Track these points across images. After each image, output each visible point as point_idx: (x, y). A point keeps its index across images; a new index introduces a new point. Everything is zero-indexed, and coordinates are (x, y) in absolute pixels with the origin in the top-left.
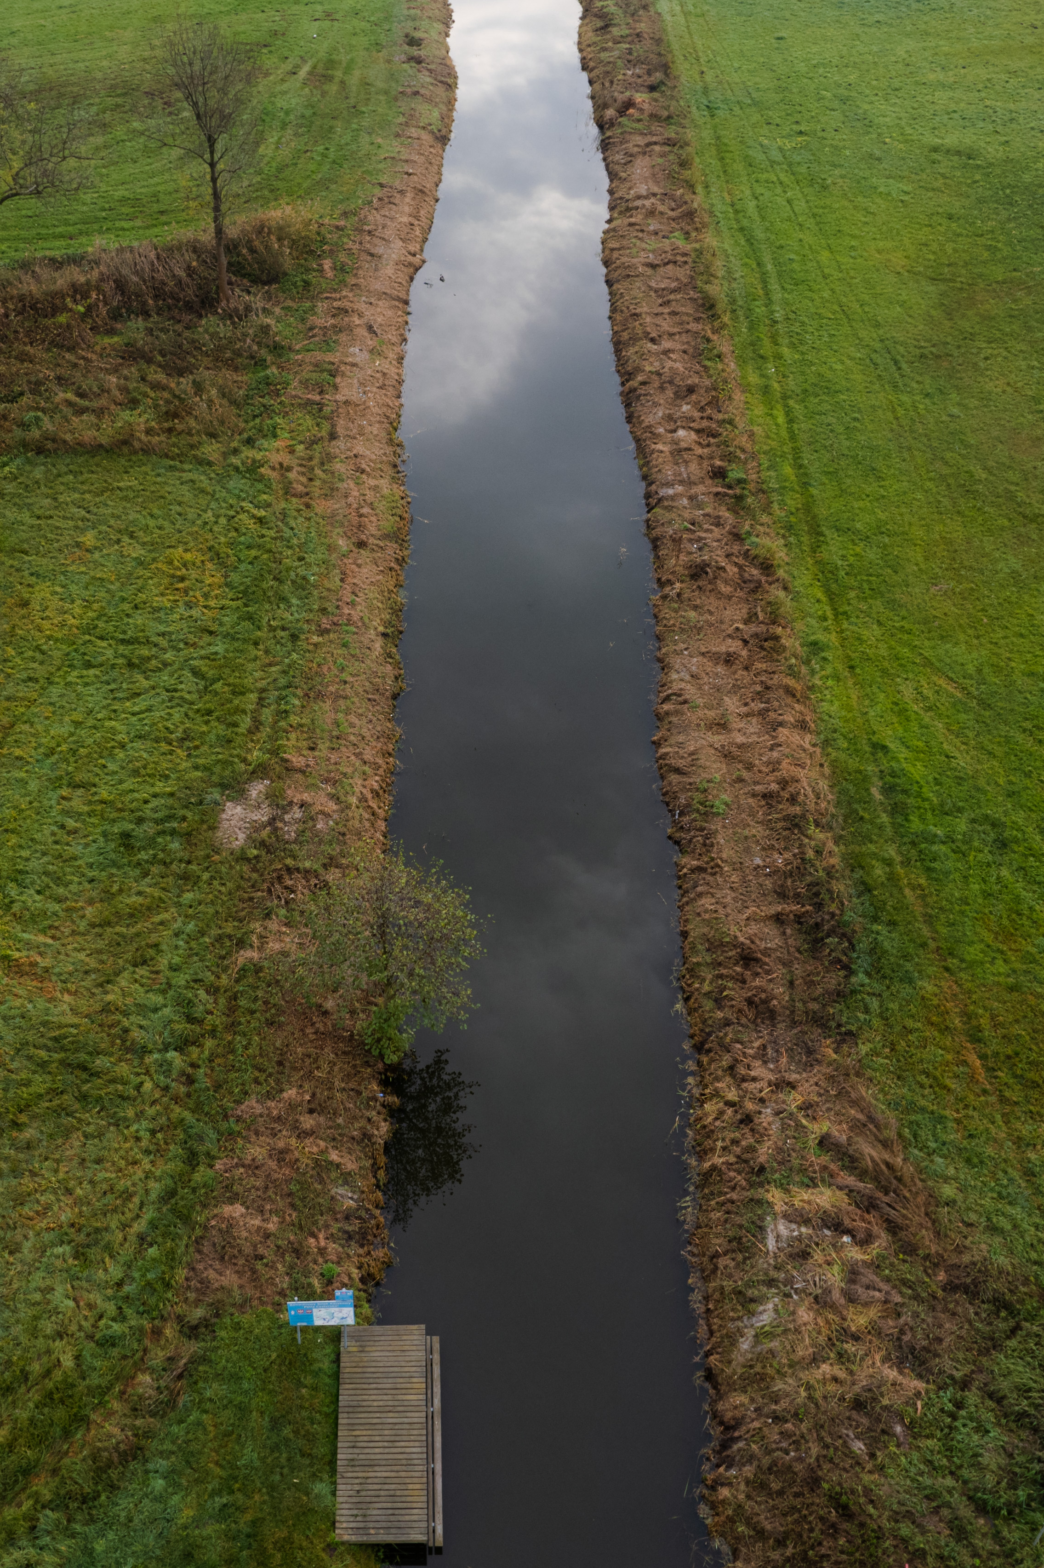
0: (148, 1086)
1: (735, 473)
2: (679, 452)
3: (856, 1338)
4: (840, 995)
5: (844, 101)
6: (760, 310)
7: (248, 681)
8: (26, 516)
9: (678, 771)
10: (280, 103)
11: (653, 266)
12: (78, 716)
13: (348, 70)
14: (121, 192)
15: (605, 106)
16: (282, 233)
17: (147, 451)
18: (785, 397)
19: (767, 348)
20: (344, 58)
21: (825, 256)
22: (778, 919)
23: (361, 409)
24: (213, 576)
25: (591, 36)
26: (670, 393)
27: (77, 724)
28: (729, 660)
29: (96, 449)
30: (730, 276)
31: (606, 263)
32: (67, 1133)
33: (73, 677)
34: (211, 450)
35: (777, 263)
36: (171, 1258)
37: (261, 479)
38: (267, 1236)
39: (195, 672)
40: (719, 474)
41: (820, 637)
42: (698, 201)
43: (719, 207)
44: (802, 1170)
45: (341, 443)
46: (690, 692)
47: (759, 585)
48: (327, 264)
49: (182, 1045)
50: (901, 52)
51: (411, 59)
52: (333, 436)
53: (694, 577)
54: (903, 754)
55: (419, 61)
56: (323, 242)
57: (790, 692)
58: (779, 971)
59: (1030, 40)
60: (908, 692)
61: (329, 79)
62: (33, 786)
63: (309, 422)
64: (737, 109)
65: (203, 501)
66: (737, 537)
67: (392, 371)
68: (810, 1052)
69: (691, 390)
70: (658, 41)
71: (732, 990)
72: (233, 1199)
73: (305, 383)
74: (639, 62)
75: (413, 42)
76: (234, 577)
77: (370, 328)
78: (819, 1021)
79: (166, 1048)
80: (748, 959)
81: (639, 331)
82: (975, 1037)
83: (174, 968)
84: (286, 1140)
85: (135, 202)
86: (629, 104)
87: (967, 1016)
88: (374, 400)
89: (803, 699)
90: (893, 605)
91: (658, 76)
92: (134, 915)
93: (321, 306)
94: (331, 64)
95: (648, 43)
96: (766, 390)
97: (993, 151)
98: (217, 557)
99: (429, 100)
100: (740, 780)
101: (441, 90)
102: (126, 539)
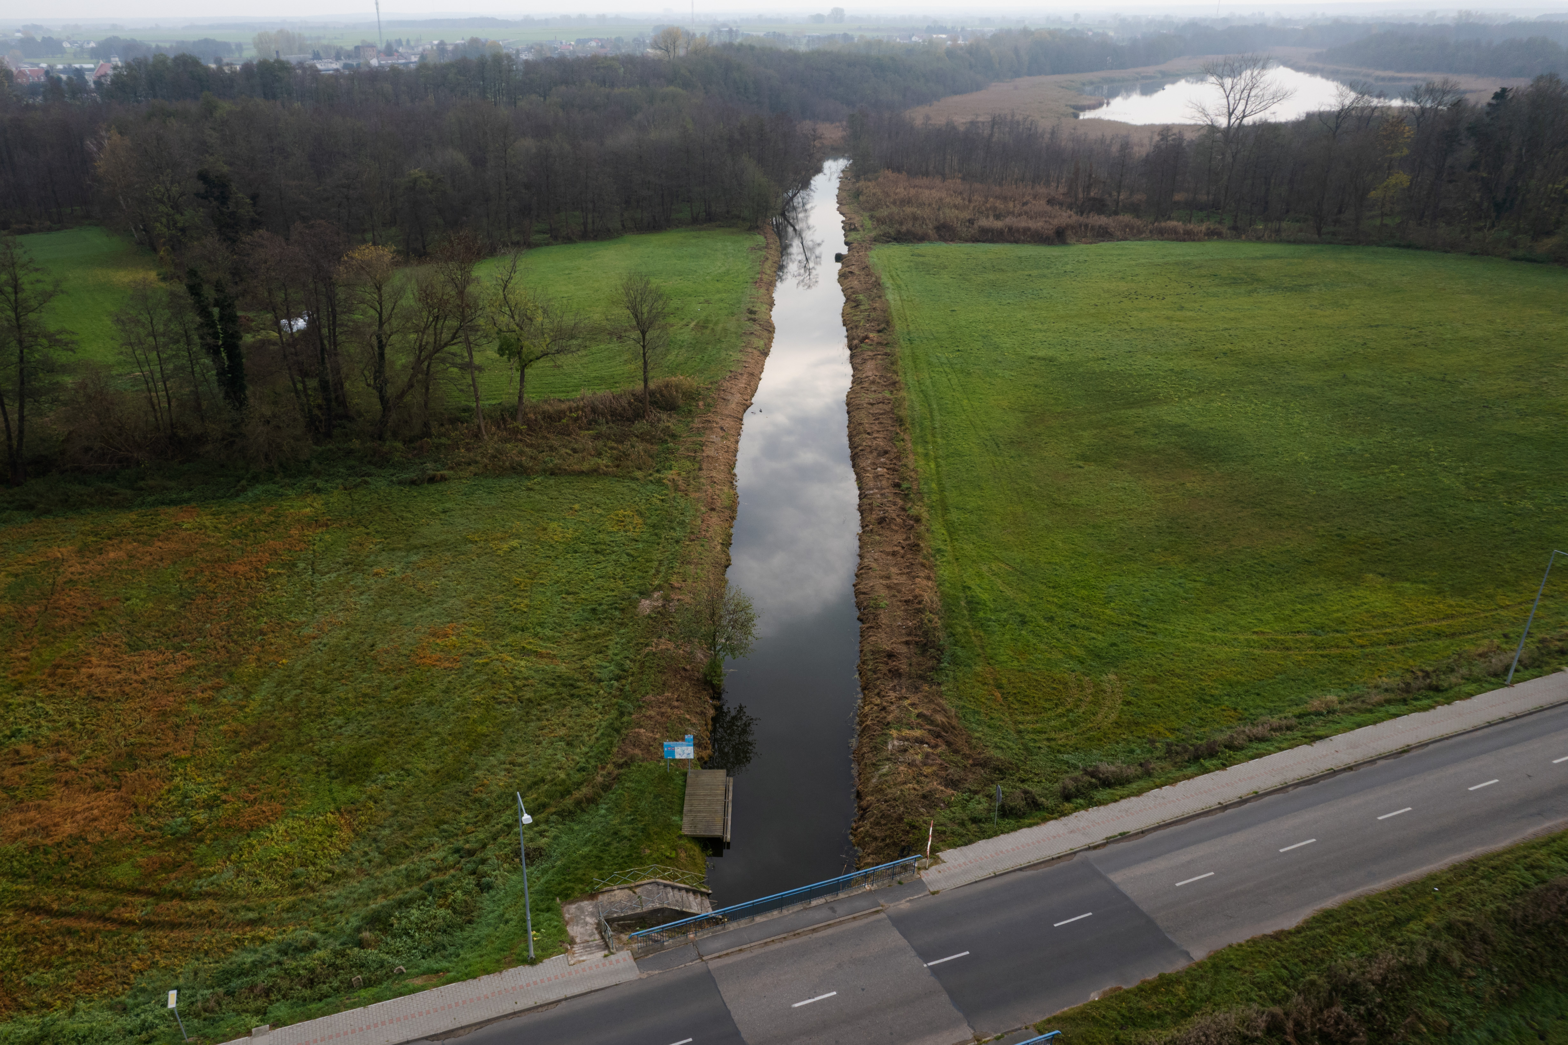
0: (602, 692)
1: (905, 485)
2: (877, 477)
3: (926, 776)
4: (933, 669)
5: (984, 337)
6: (927, 423)
7: (655, 557)
8: (545, 498)
9: (864, 593)
10: (679, 337)
11: (872, 404)
12: (570, 570)
13: (716, 323)
14: (594, 374)
15: (854, 339)
16: (677, 387)
17: (606, 474)
18: (936, 458)
19: (929, 438)
20: (714, 319)
21: (966, 401)
22: (907, 643)
23: (715, 459)
24: (638, 520)
25: (849, 310)
26: (875, 454)
27: (570, 573)
28: (894, 554)
29: (581, 473)
30: (912, 408)
31: (848, 404)
32: (565, 706)
33: (569, 556)
34: (639, 474)
35: (938, 405)
36: (611, 743)
37: (664, 484)
38: (655, 739)
39: (628, 554)
40: (897, 485)
41: (943, 547)
42: (900, 378)
43: (910, 381)
44: (908, 724)
45: (704, 472)
46: (874, 565)
47: (913, 526)
48: (701, 403)
49: (618, 678)
50: (1019, 316)
51: (750, 319)
52: (700, 469)
53: (879, 523)
54: (978, 590)
55: (754, 320)
56: (699, 394)
57: (923, 565)
58: (905, 660)
59: (1093, 311)
60: (984, 568)
61: (707, 328)
62: (548, 594)
63: (688, 463)
64: (925, 341)
65: (633, 493)
66: (903, 509)
67: (733, 446)
68: (917, 688)
69: (886, 452)
70: (885, 311)
71: (881, 667)
72: (641, 727)
73: (687, 449)
74: (874, 320)
75: (751, 312)
76: (649, 521)
77: (722, 428)
78: (921, 677)
79: (611, 680)
80: (891, 655)
81: (862, 429)
82: (999, 687)
83: (616, 655)
84: (665, 709)
85: (602, 378)
86: (867, 337)
87: (995, 679)
88: (722, 457)
89: (931, 568)
90: (982, 537)
91: (883, 326)
92: (596, 637)
93: (696, 420)
94: (707, 321)
95: (879, 312)
96: (926, 455)
97: (1064, 358)
98: (641, 514)
99: (759, 337)
100: (894, 596)
101: (766, 334)
102: (595, 507)
